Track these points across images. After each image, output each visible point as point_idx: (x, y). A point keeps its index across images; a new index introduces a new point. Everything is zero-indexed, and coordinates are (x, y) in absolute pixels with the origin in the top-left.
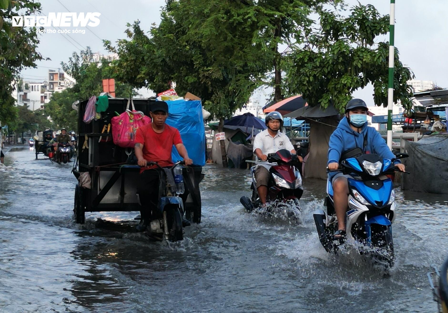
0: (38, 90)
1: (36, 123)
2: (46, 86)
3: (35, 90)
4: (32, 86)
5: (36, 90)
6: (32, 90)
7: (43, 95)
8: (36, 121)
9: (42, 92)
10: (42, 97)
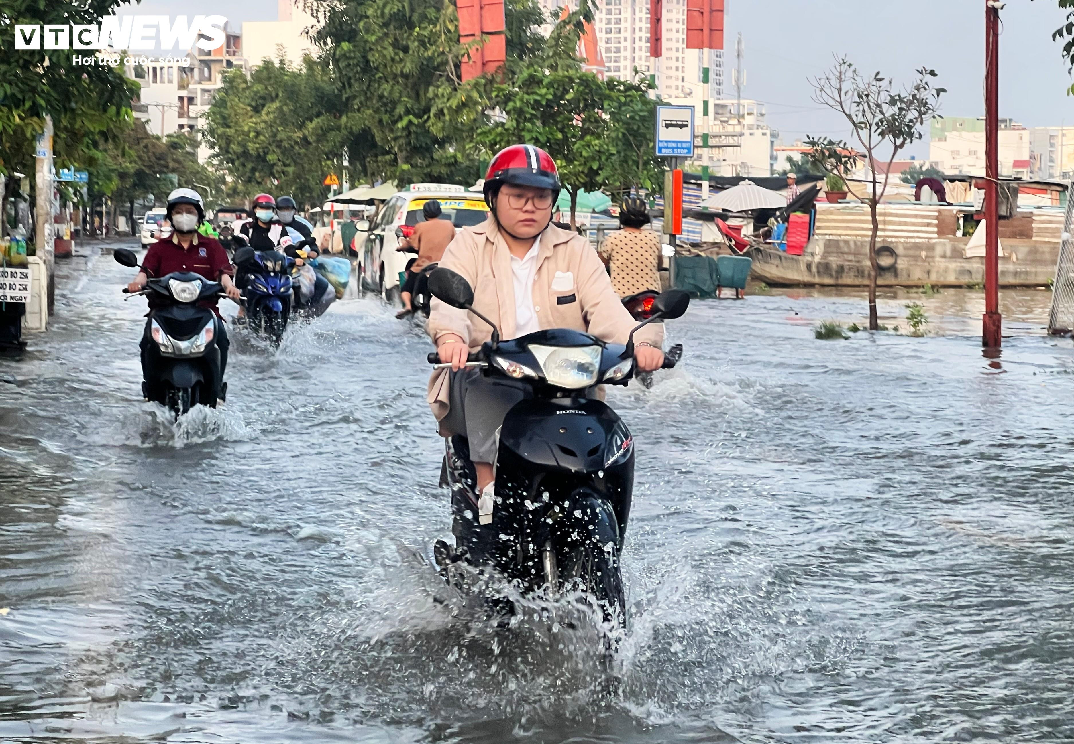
0: (170, 81)
1: (173, 171)
2: (192, 70)
3: (162, 82)
4: (155, 69)
5: (166, 80)
6: (155, 81)
7: (184, 93)
8: (172, 164)
9: (182, 87)
10: (181, 99)
